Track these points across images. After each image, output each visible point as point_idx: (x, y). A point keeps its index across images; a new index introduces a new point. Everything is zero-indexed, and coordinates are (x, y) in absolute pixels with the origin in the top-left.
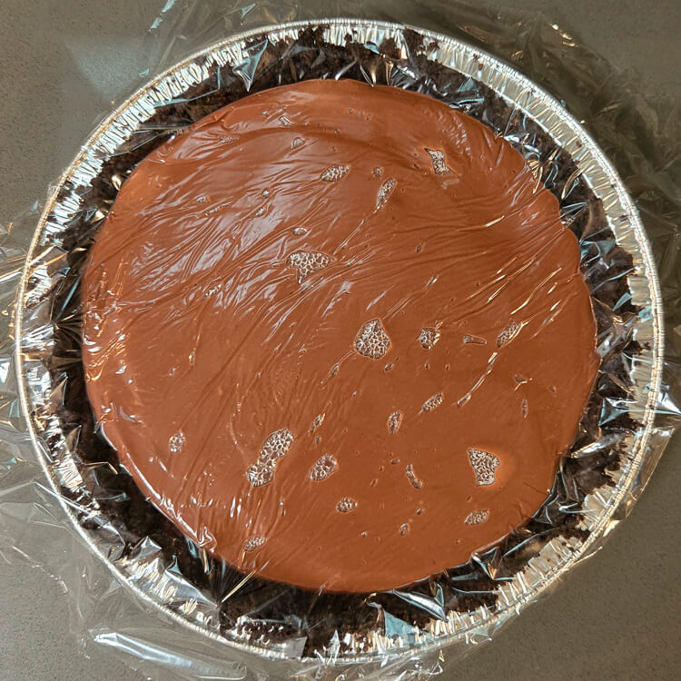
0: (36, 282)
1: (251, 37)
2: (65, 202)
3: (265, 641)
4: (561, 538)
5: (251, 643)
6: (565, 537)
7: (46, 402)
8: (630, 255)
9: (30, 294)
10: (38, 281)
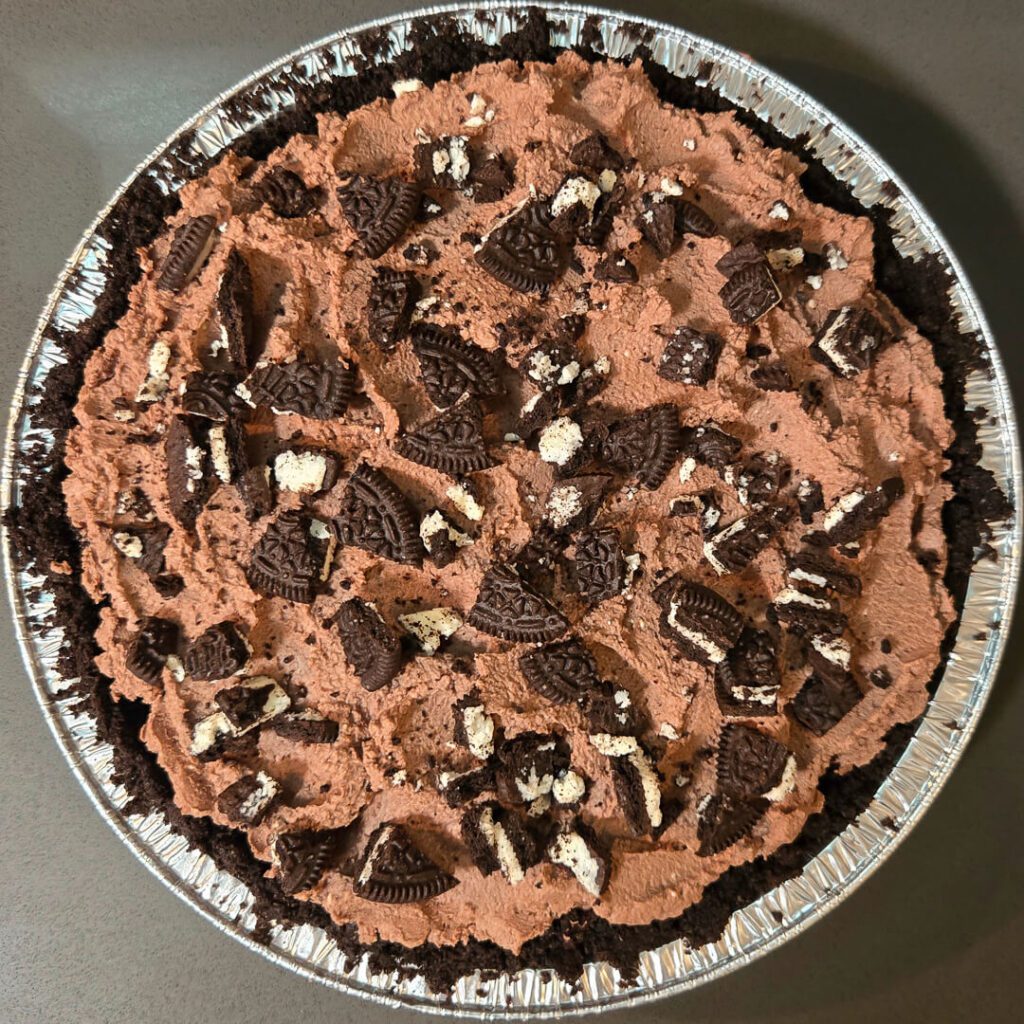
0: (489, 20)
1: (947, 259)
2: (620, 34)
3: (24, 477)
4: (252, 899)
5: (19, 455)
6: (254, 905)
7: (313, 78)
8: (720, 939)
9: (469, 17)
10: (492, 23)
